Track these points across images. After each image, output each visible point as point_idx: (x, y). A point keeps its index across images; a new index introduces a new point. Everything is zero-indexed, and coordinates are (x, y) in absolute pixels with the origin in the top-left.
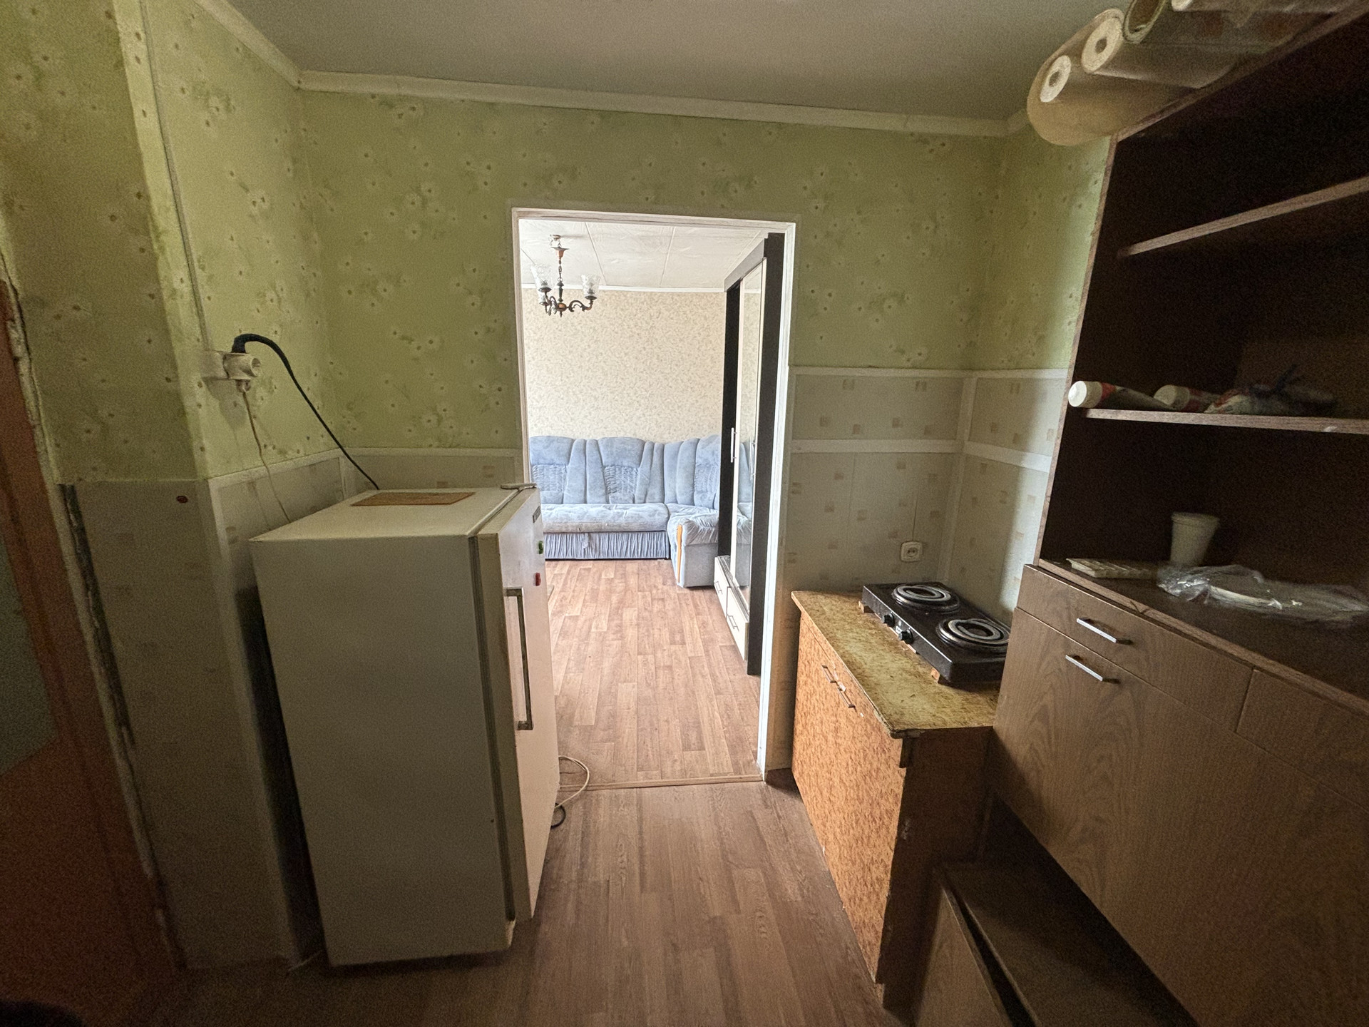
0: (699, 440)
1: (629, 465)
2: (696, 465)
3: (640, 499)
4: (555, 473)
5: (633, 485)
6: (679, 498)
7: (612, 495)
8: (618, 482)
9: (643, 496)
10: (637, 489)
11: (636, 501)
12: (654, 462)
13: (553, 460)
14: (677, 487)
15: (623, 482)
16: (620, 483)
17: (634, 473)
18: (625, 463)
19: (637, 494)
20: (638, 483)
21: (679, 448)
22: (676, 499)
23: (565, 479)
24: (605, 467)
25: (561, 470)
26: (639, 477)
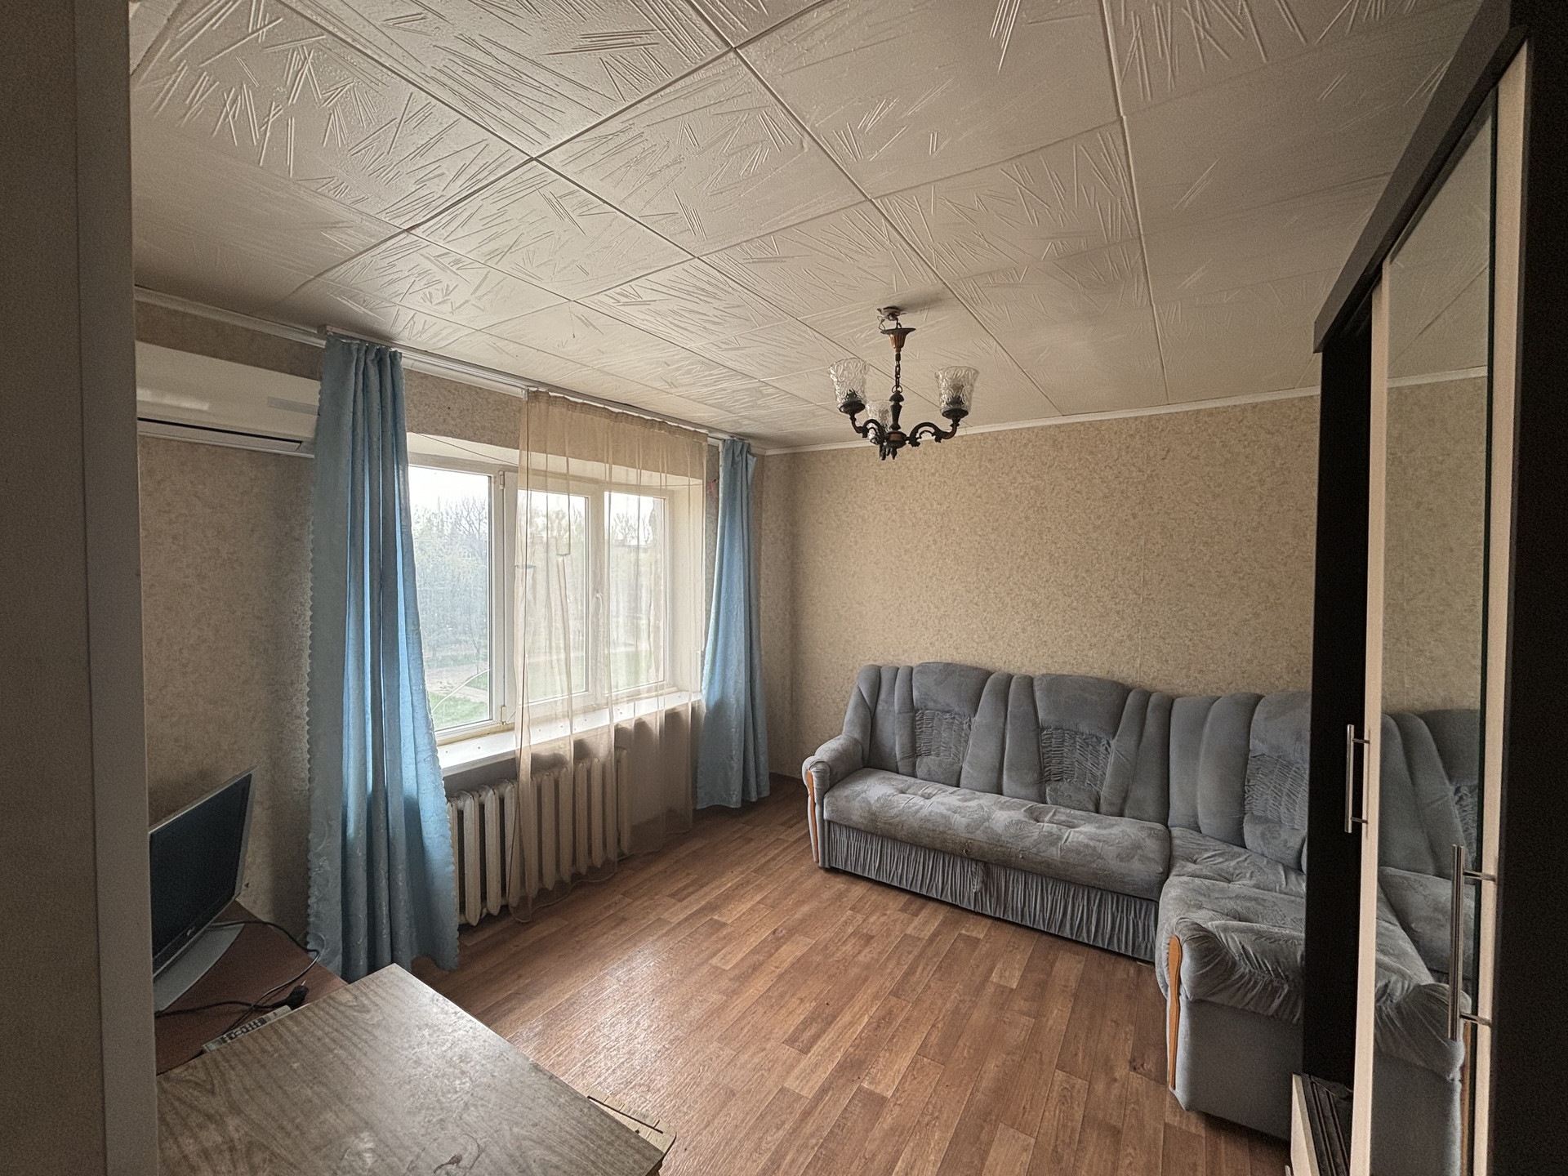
0: (1260, 698)
1: (1093, 732)
2: (1251, 755)
3: (1111, 804)
4: (951, 729)
5: (1099, 773)
6: (1204, 822)
7: (1054, 785)
8: (1067, 762)
9: (1119, 801)
10: (1106, 783)
11: (1104, 807)
12: (1146, 734)
13: (948, 705)
14: (1199, 794)
15: (1076, 764)
16: (1072, 764)
17: (1102, 749)
18: (1084, 728)
19: (1105, 792)
20: (1109, 770)
21: (1208, 709)
22: (1196, 823)
23: (967, 742)
24: (1043, 729)
25: (962, 723)
26: (1111, 759)
